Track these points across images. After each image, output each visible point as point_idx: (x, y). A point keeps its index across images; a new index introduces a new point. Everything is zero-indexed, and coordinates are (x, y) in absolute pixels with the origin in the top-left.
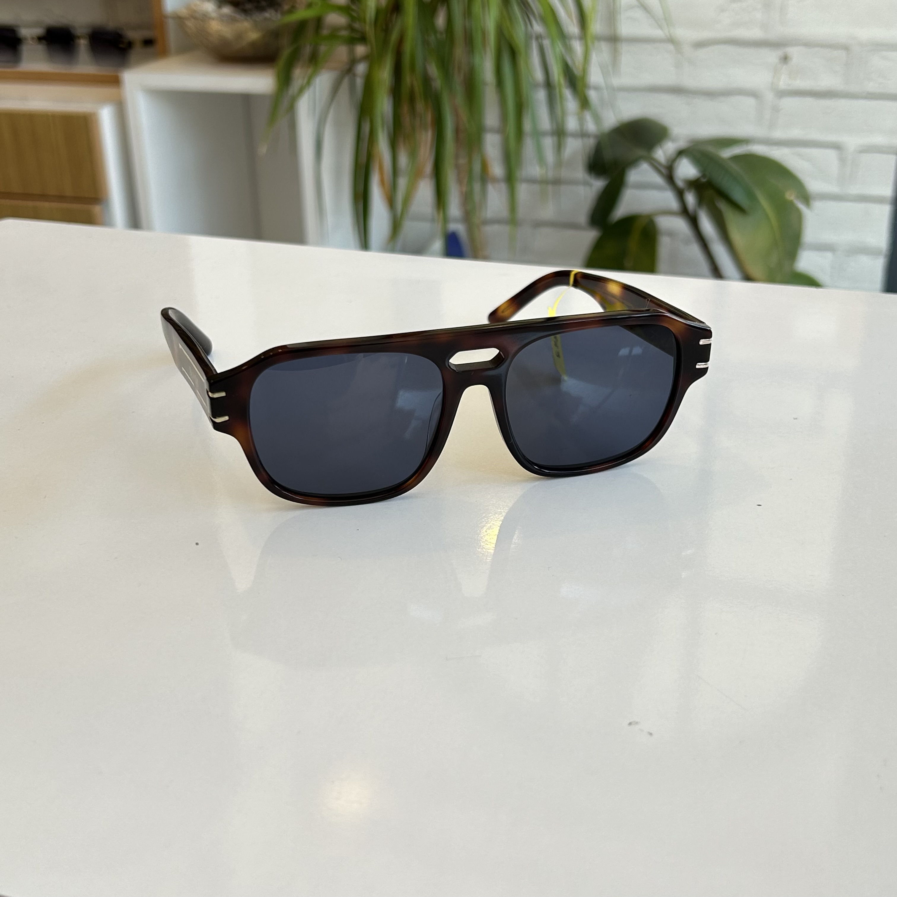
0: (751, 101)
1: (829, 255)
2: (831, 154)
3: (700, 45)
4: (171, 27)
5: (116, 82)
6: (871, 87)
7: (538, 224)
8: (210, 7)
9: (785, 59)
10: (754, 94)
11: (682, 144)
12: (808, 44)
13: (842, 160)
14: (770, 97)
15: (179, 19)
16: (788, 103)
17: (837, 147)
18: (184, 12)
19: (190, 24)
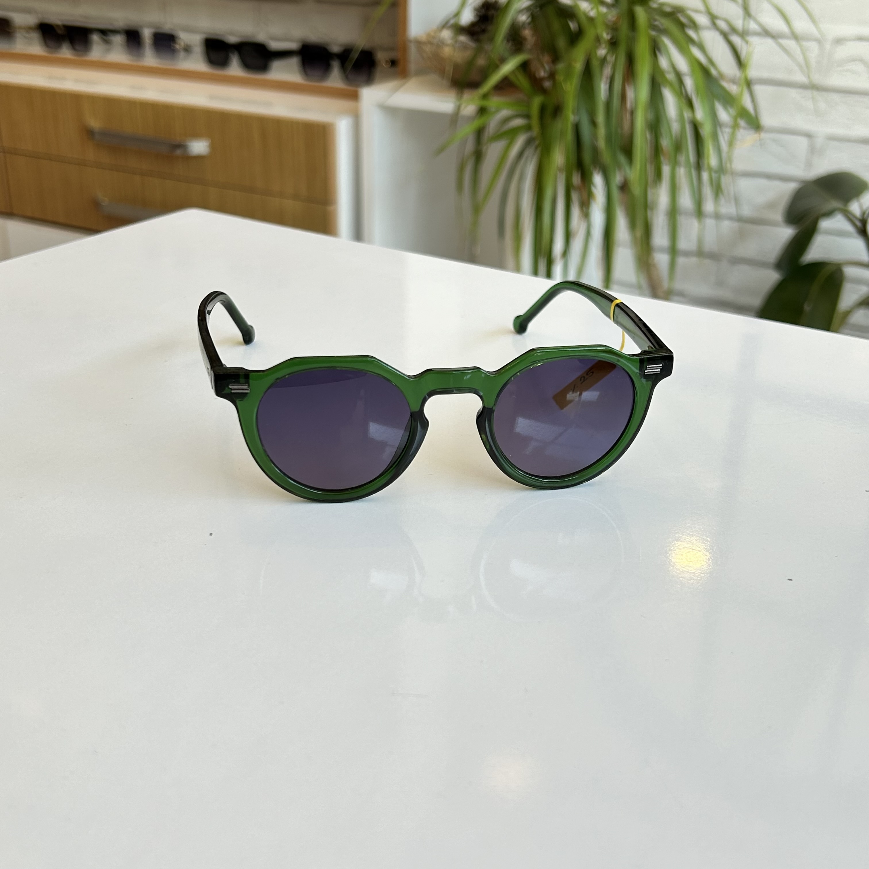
4: (413, 51)
5: (355, 96)
8: (447, 34)
15: (419, 43)
18: (424, 38)
19: (428, 49)
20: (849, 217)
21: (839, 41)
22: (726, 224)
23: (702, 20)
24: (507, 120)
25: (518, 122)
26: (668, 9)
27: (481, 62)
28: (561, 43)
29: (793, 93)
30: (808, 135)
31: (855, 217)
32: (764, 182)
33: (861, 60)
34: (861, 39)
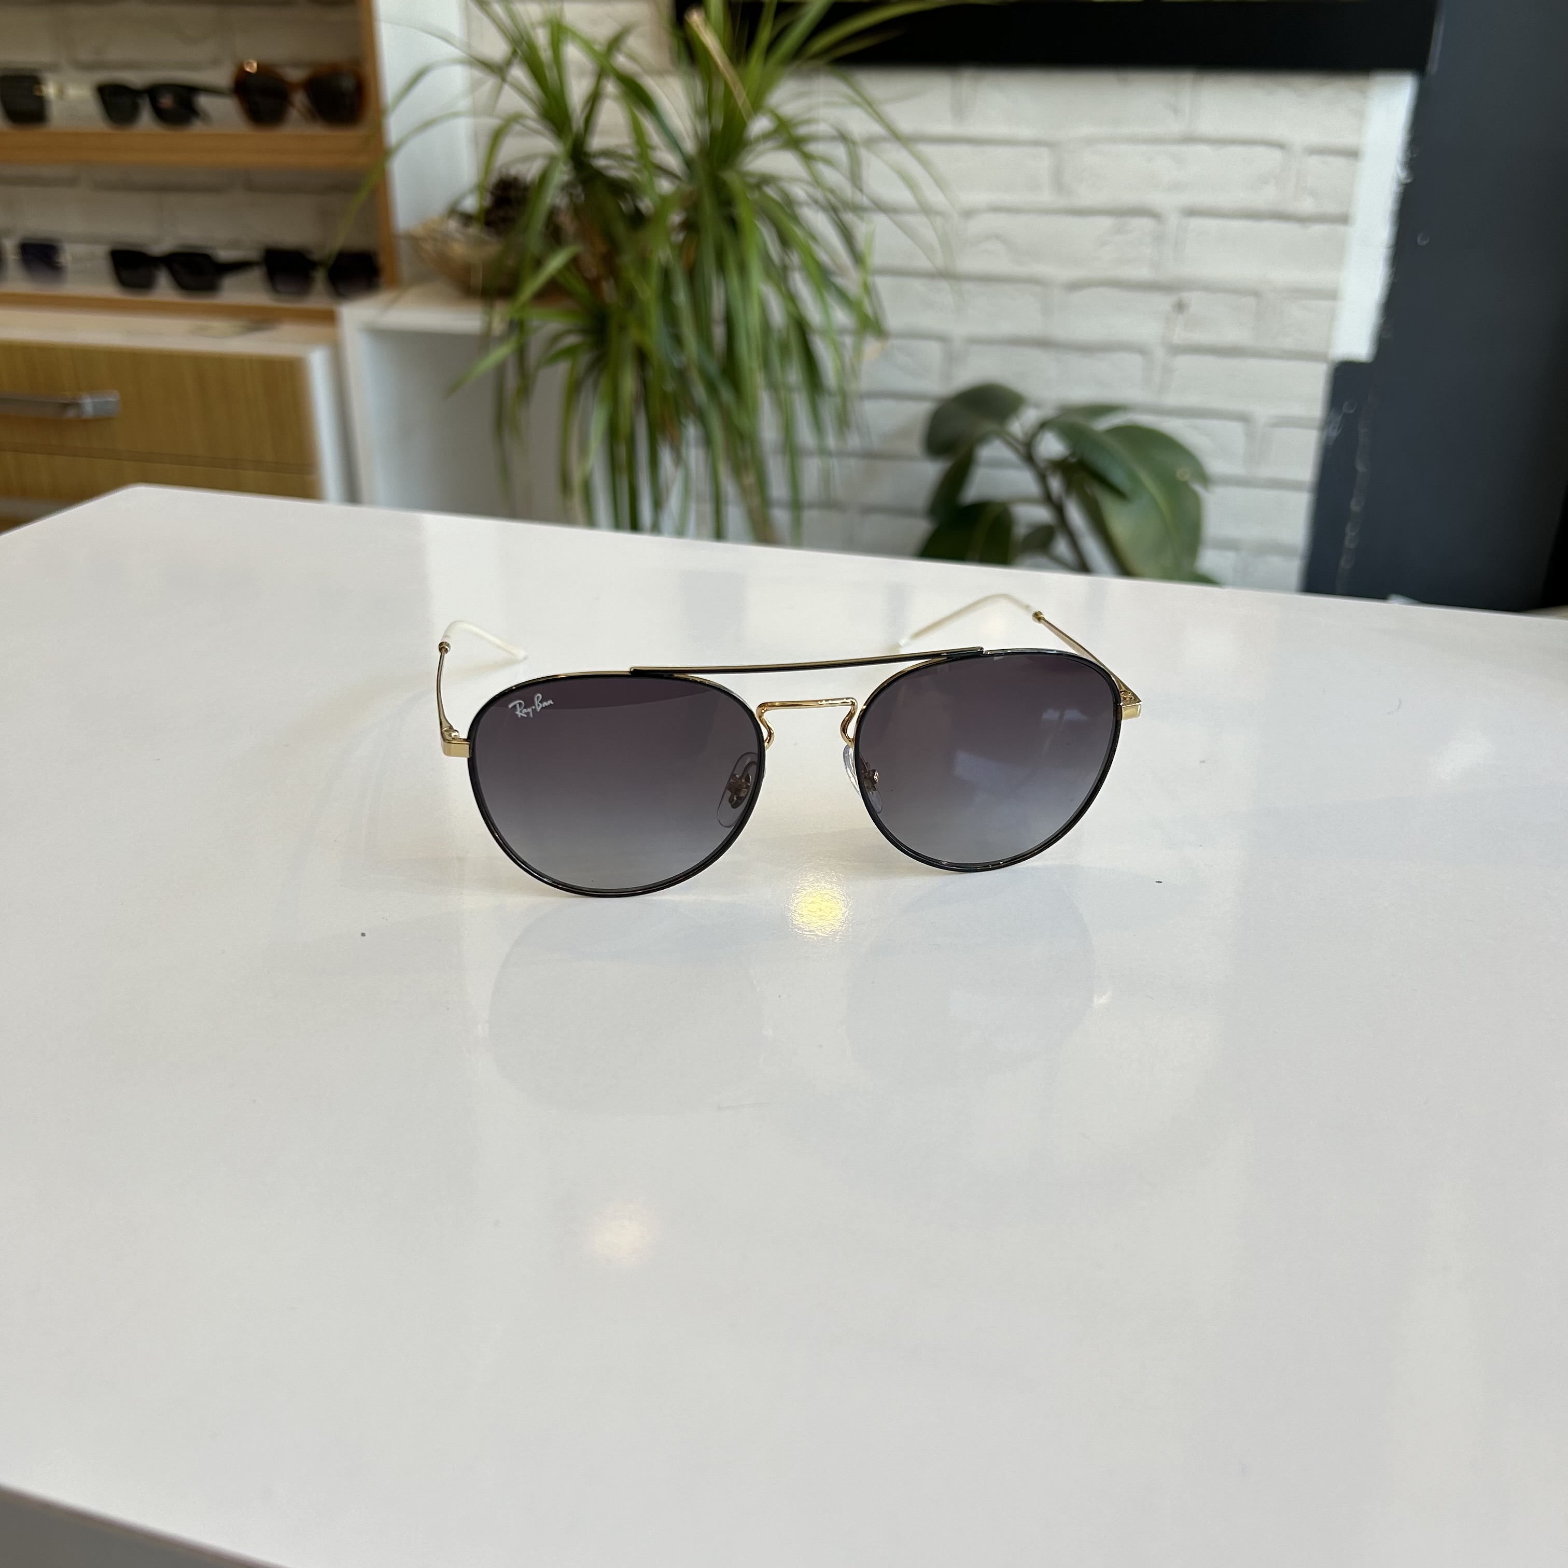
0: (1137, 359)
1: (1231, 555)
2: (1236, 429)
3: (1074, 286)
4: (404, 250)
5: (332, 318)
6: (1288, 343)
7: (868, 510)
9: (1180, 307)
10: (1140, 349)
11: (1048, 412)
12: (1209, 287)
13: (1250, 436)
14: (1160, 354)
15: (414, 240)
16: (1184, 362)
17: (1243, 418)
18: (420, 232)
19: (428, 246)
20: (1010, 441)
21: (968, 213)
22: (852, 463)
23: (799, 192)
24: (557, 338)
25: (571, 340)
26: (752, 181)
27: (510, 262)
28: (620, 229)
29: (918, 285)
30: (942, 339)
31: (1016, 439)
32: (890, 404)
33: (997, 237)
34: (997, 209)
